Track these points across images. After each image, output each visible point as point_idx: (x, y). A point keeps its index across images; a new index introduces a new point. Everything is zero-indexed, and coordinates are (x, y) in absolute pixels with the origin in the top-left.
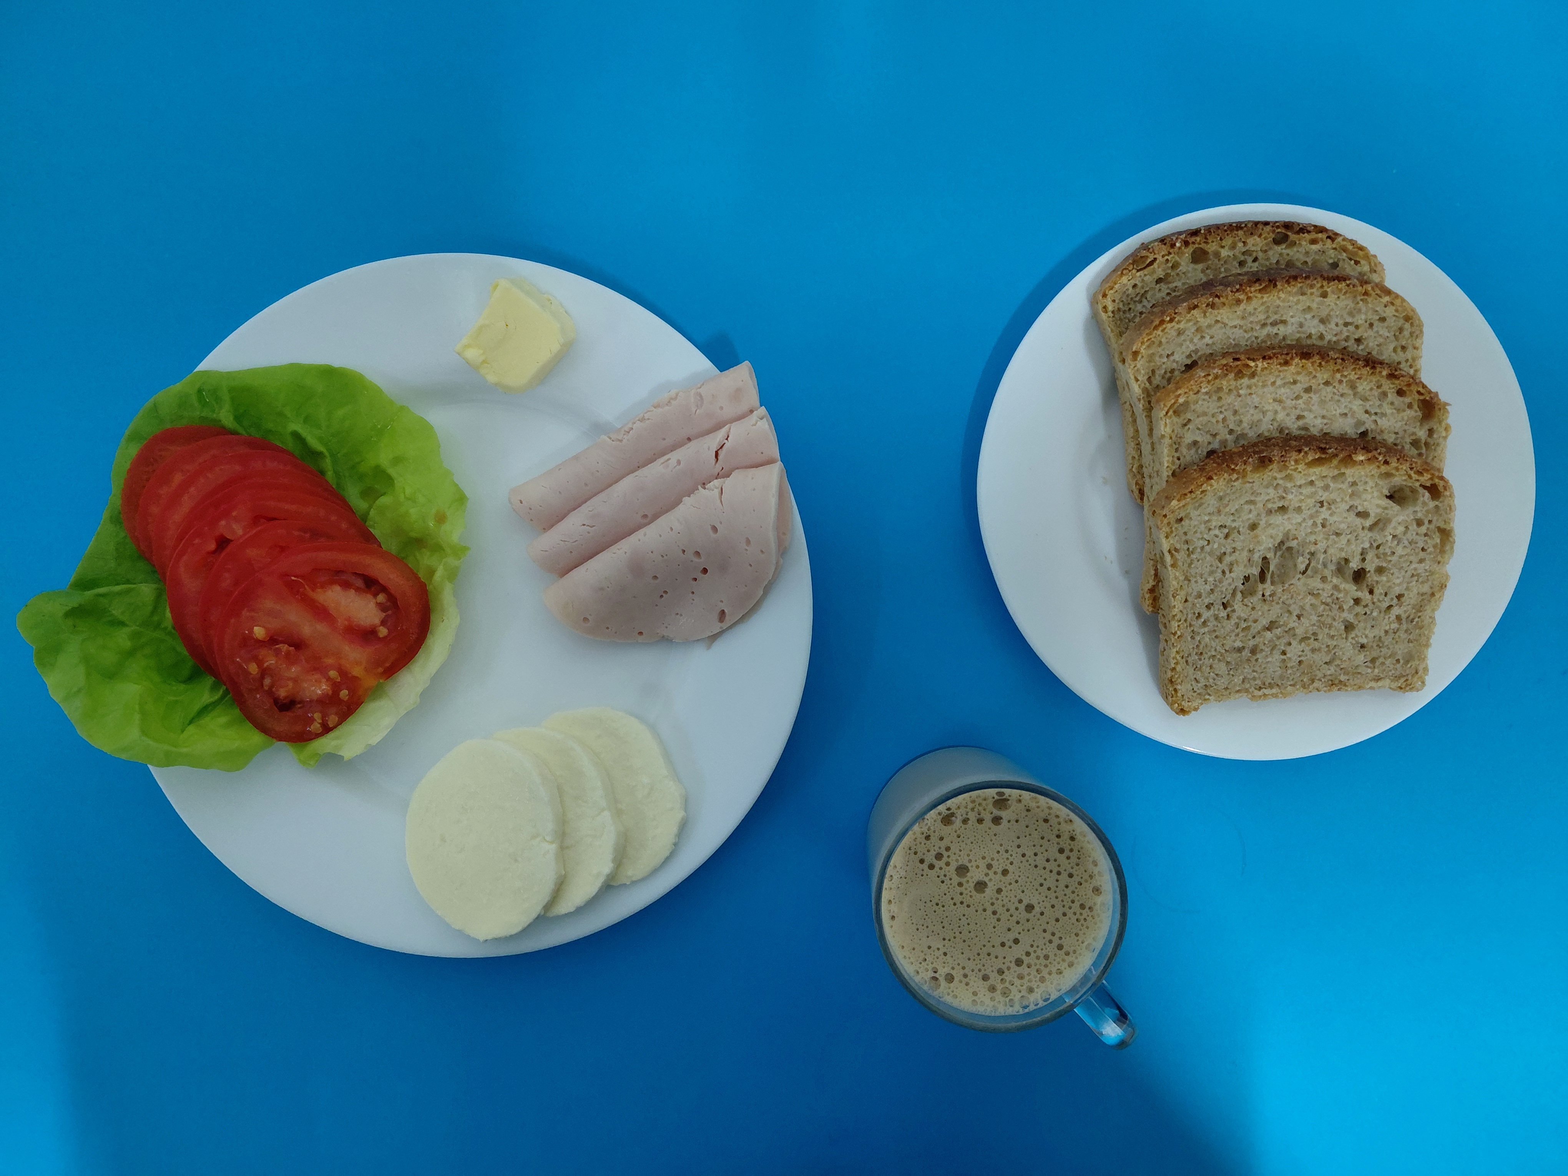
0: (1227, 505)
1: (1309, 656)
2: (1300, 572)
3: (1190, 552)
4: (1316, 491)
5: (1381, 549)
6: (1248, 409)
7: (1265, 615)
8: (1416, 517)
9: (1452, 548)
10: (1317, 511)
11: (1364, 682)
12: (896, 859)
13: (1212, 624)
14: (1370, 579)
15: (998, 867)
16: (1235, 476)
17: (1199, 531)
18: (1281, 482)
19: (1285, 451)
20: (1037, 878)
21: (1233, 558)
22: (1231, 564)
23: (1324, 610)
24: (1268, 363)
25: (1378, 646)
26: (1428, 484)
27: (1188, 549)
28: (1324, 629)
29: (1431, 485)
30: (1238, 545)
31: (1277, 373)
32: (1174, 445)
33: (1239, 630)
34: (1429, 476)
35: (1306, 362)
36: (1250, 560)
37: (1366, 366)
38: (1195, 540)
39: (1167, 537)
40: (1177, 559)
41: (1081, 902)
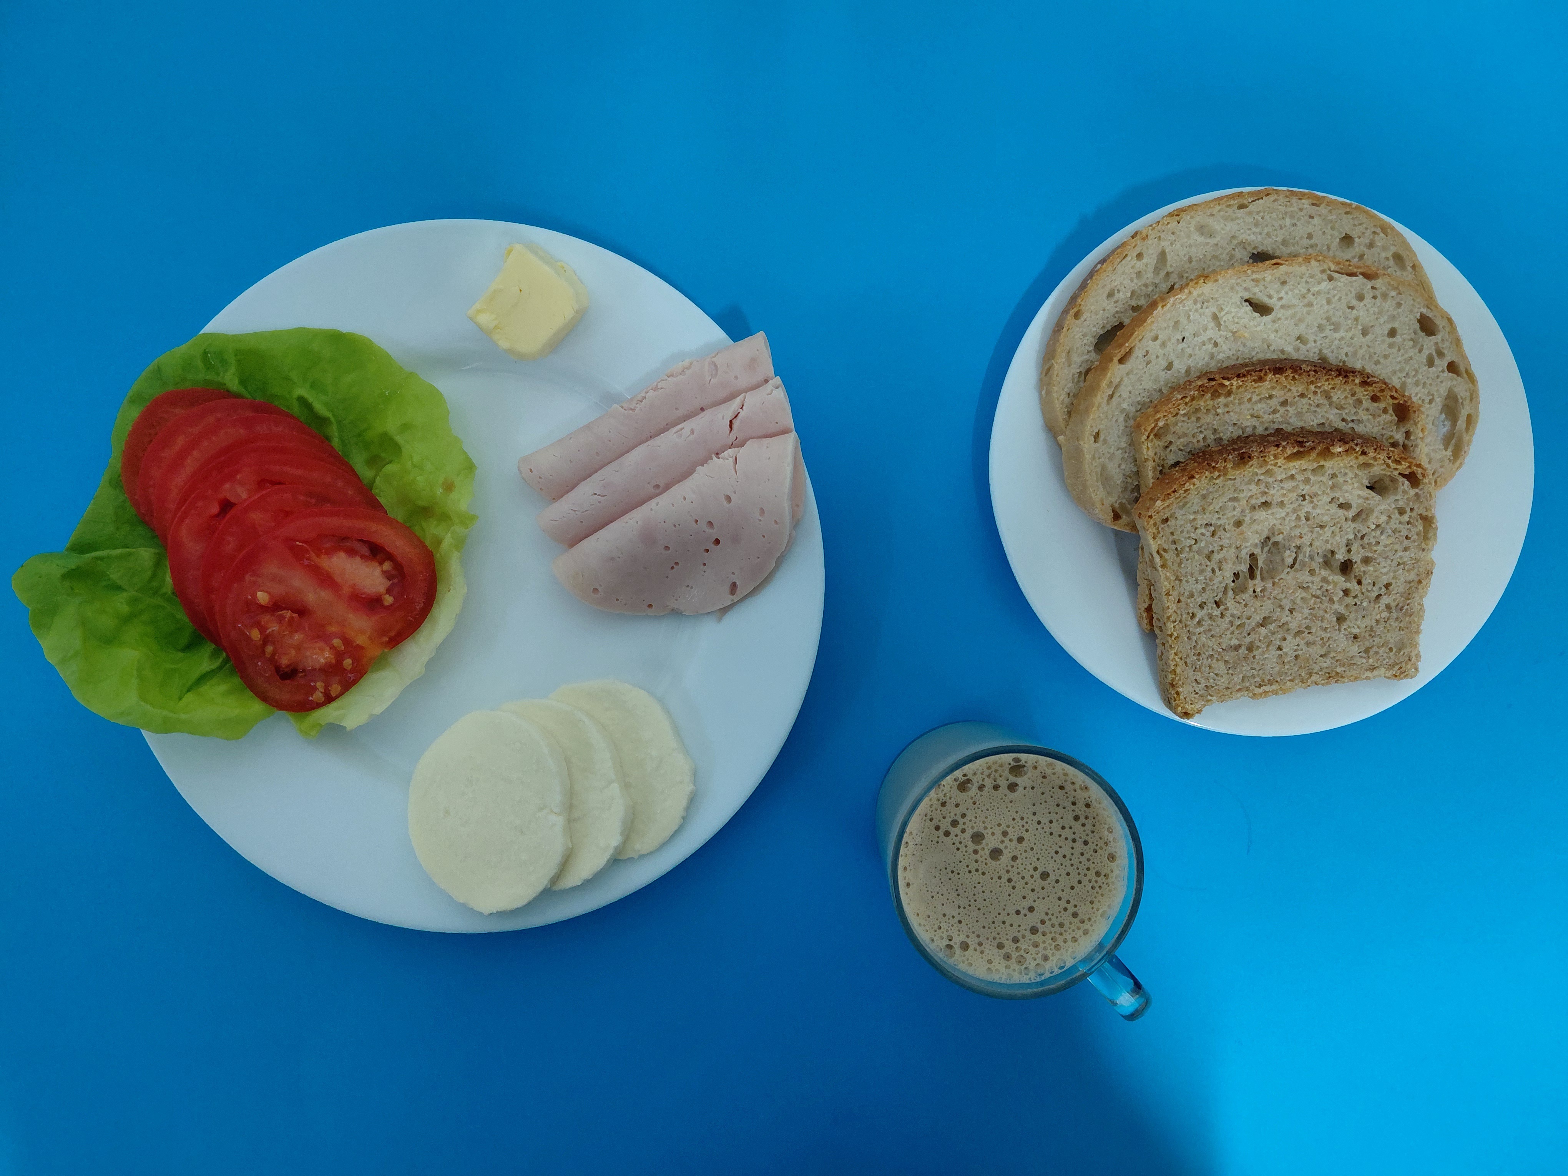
0: (1211, 503)
1: (1304, 651)
2: (1288, 566)
3: (1178, 552)
4: (1297, 485)
5: (1366, 540)
6: (1227, 427)
7: (1258, 610)
8: (1398, 506)
9: (1435, 534)
10: (1300, 505)
11: (1360, 673)
12: (914, 825)
13: (1207, 623)
14: (1357, 570)
15: (1013, 834)
16: (1217, 474)
17: (1185, 530)
18: (1262, 477)
19: (1264, 446)
20: (1052, 846)
21: (1221, 556)
22: (1220, 562)
23: (1315, 603)
24: (1243, 381)
25: (1370, 635)
26: (1407, 473)
27: (1176, 549)
28: (1317, 622)
29: (1410, 473)
30: (1225, 542)
31: (1252, 390)
32: (1158, 468)
33: (1234, 627)
34: (1407, 464)
35: (1280, 376)
36: (1238, 556)
37: (1340, 375)
38: (1183, 539)
39: (1154, 538)
40: (1166, 560)
41: (1096, 870)
